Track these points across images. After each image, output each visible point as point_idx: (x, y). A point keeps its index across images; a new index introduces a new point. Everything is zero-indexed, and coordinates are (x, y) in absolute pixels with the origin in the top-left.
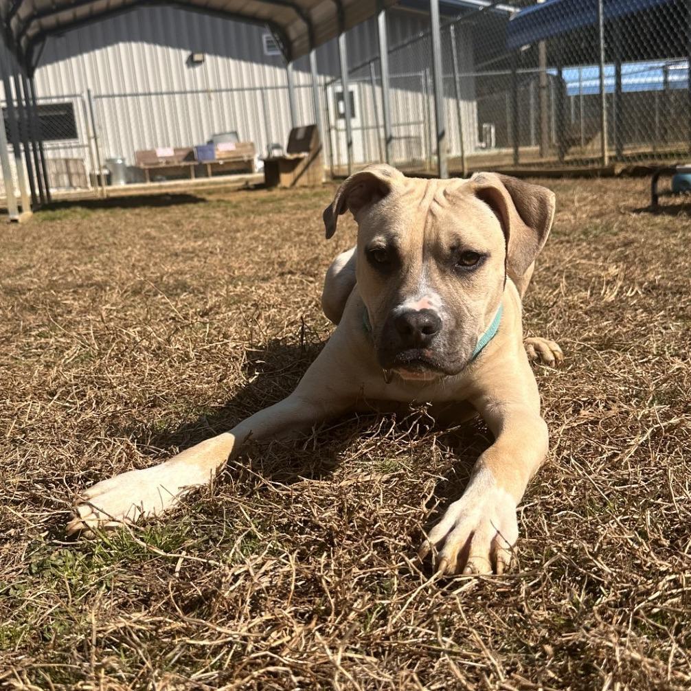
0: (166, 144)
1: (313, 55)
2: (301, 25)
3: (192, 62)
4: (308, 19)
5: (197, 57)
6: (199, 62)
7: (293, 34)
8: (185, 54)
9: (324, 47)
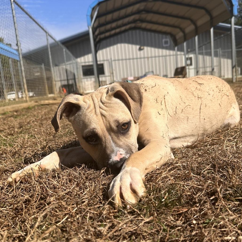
0: (131, 76)
1: (185, 44)
2: (181, 34)
3: (140, 49)
4: (183, 31)
5: (142, 48)
6: (142, 49)
7: (177, 37)
8: (138, 47)
9: (190, 40)
